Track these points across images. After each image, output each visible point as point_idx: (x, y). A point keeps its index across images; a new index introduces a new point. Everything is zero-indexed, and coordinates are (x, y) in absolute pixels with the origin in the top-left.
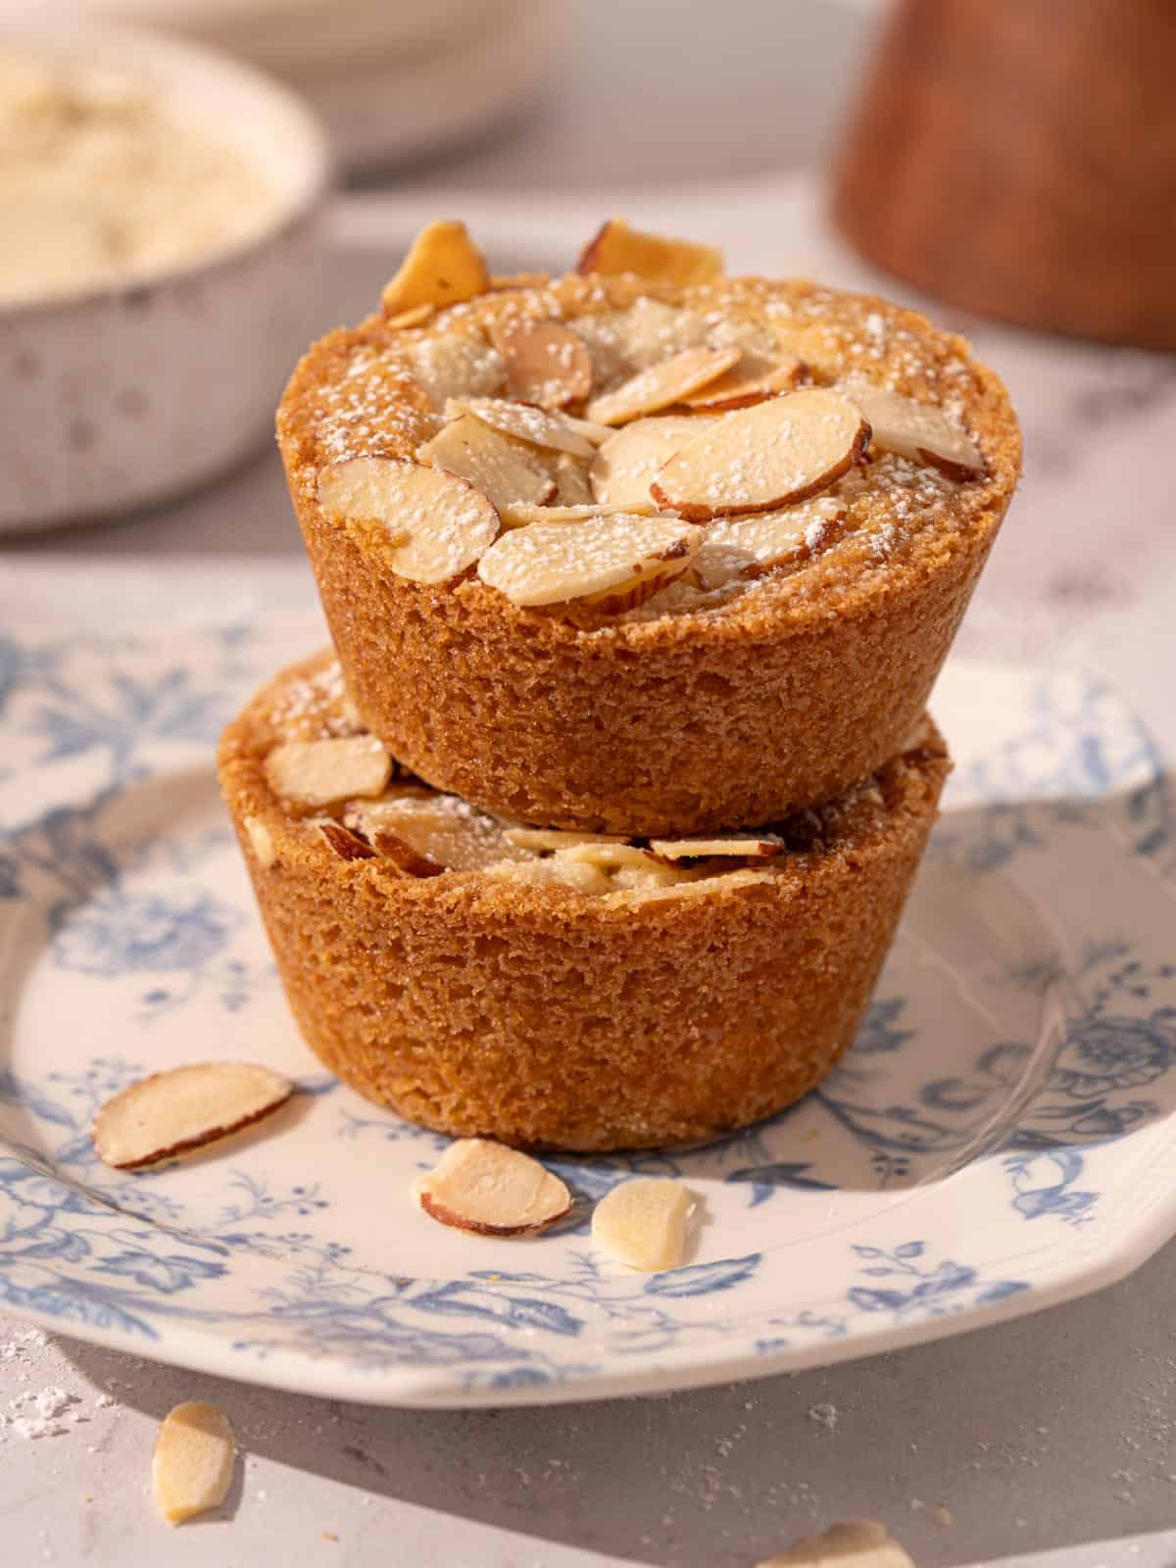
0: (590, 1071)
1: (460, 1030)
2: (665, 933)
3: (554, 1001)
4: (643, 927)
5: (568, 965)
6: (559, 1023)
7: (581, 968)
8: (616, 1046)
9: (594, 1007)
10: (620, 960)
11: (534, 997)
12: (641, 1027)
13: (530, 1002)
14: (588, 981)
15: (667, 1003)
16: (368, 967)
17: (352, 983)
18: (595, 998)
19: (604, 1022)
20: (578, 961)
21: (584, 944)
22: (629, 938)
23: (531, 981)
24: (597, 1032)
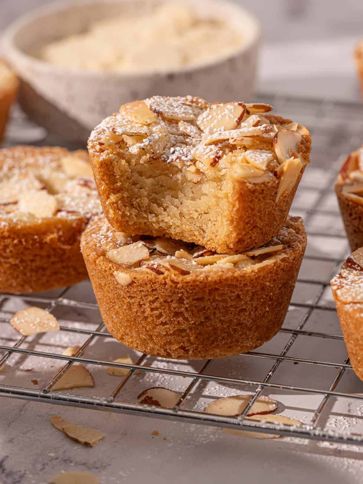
0: (238, 328)
1: (199, 322)
2: (264, 277)
3: (231, 306)
4: (258, 276)
5: (236, 293)
6: (231, 313)
7: (240, 293)
8: (247, 318)
9: (242, 306)
10: (251, 288)
11: (225, 306)
12: (254, 309)
13: (224, 308)
14: (241, 297)
15: (262, 300)
16: (168, 309)
17: (161, 315)
18: (243, 303)
19: (245, 310)
20: (239, 291)
21: (242, 285)
22: (254, 280)
23: (224, 301)
24: (242, 314)
